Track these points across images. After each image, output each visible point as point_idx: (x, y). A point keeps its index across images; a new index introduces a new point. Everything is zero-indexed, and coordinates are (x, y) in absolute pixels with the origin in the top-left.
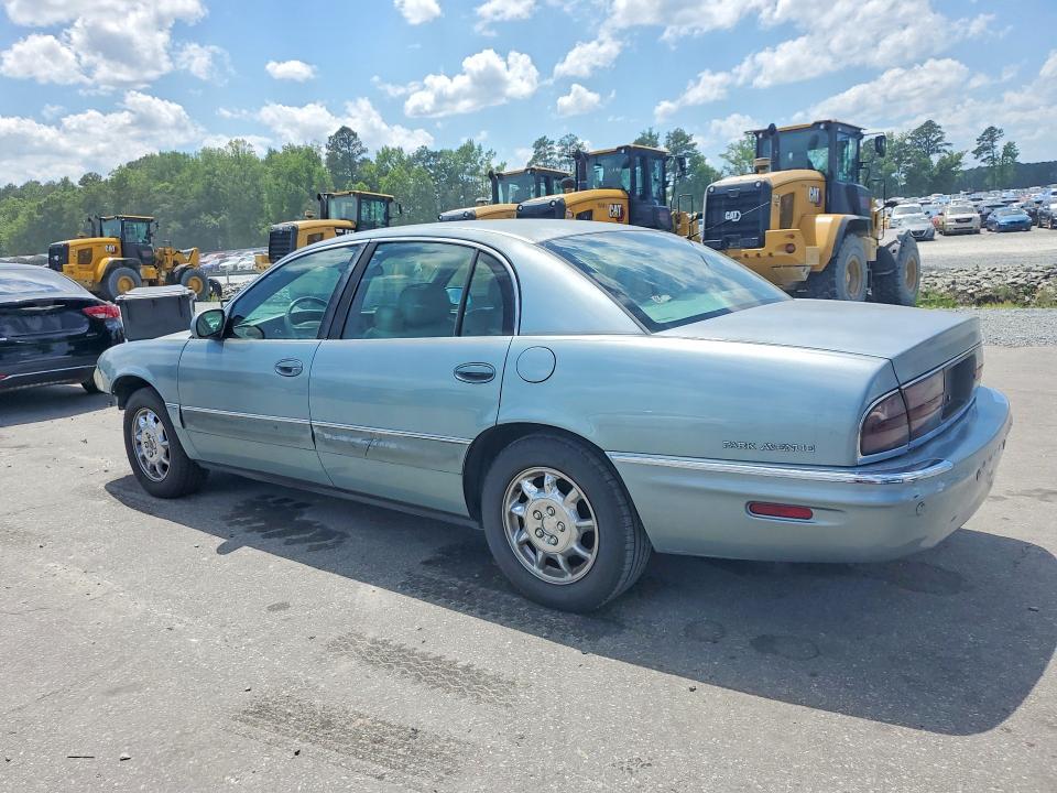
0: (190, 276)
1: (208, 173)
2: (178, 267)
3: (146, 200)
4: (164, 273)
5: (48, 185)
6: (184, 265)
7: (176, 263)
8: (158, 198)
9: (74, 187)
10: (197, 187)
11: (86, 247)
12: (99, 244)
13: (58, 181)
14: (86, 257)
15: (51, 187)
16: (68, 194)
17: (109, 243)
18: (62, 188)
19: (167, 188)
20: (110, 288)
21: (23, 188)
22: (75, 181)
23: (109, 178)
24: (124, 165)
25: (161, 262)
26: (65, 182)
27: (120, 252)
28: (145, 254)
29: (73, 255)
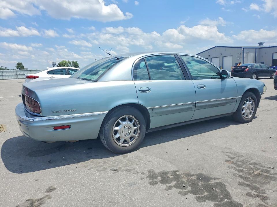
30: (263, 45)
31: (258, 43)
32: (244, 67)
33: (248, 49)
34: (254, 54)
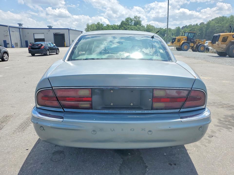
0: (202, 46)
1: (231, 21)
2: (199, 44)
3: (213, 28)
4: (196, 45)
5: (193, 25)
6: (200, 44)
7: (199, 43)
8: (216, 28)
9: (198, 26)
10: (227, 25)
11: (179, 38)
12: (182, 38)
13: (195, 24)
14: (179, 40)
15: (194, 25)
16: (196, 27)
17: (184, 38)
18: (196, 26)
19: (219, 25)
20: (182, 48)
21: (188, 26)
22: (199, 24)
23: (206, 23)
24: (211, 20)
25: (196, 43)
26: (197, 24)
27: (186, 40)
28: (192, 40)
29: (176, 40)
30: (22, 26)
31: (18, 24)
32: (41, 45)
33: (13, 28)
34: (19, 33)
